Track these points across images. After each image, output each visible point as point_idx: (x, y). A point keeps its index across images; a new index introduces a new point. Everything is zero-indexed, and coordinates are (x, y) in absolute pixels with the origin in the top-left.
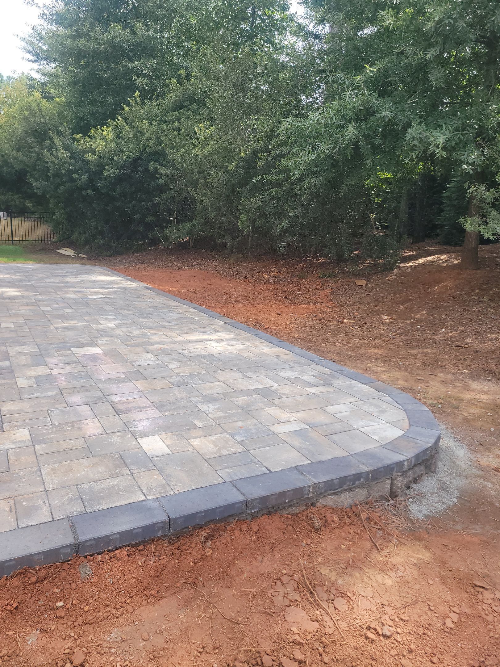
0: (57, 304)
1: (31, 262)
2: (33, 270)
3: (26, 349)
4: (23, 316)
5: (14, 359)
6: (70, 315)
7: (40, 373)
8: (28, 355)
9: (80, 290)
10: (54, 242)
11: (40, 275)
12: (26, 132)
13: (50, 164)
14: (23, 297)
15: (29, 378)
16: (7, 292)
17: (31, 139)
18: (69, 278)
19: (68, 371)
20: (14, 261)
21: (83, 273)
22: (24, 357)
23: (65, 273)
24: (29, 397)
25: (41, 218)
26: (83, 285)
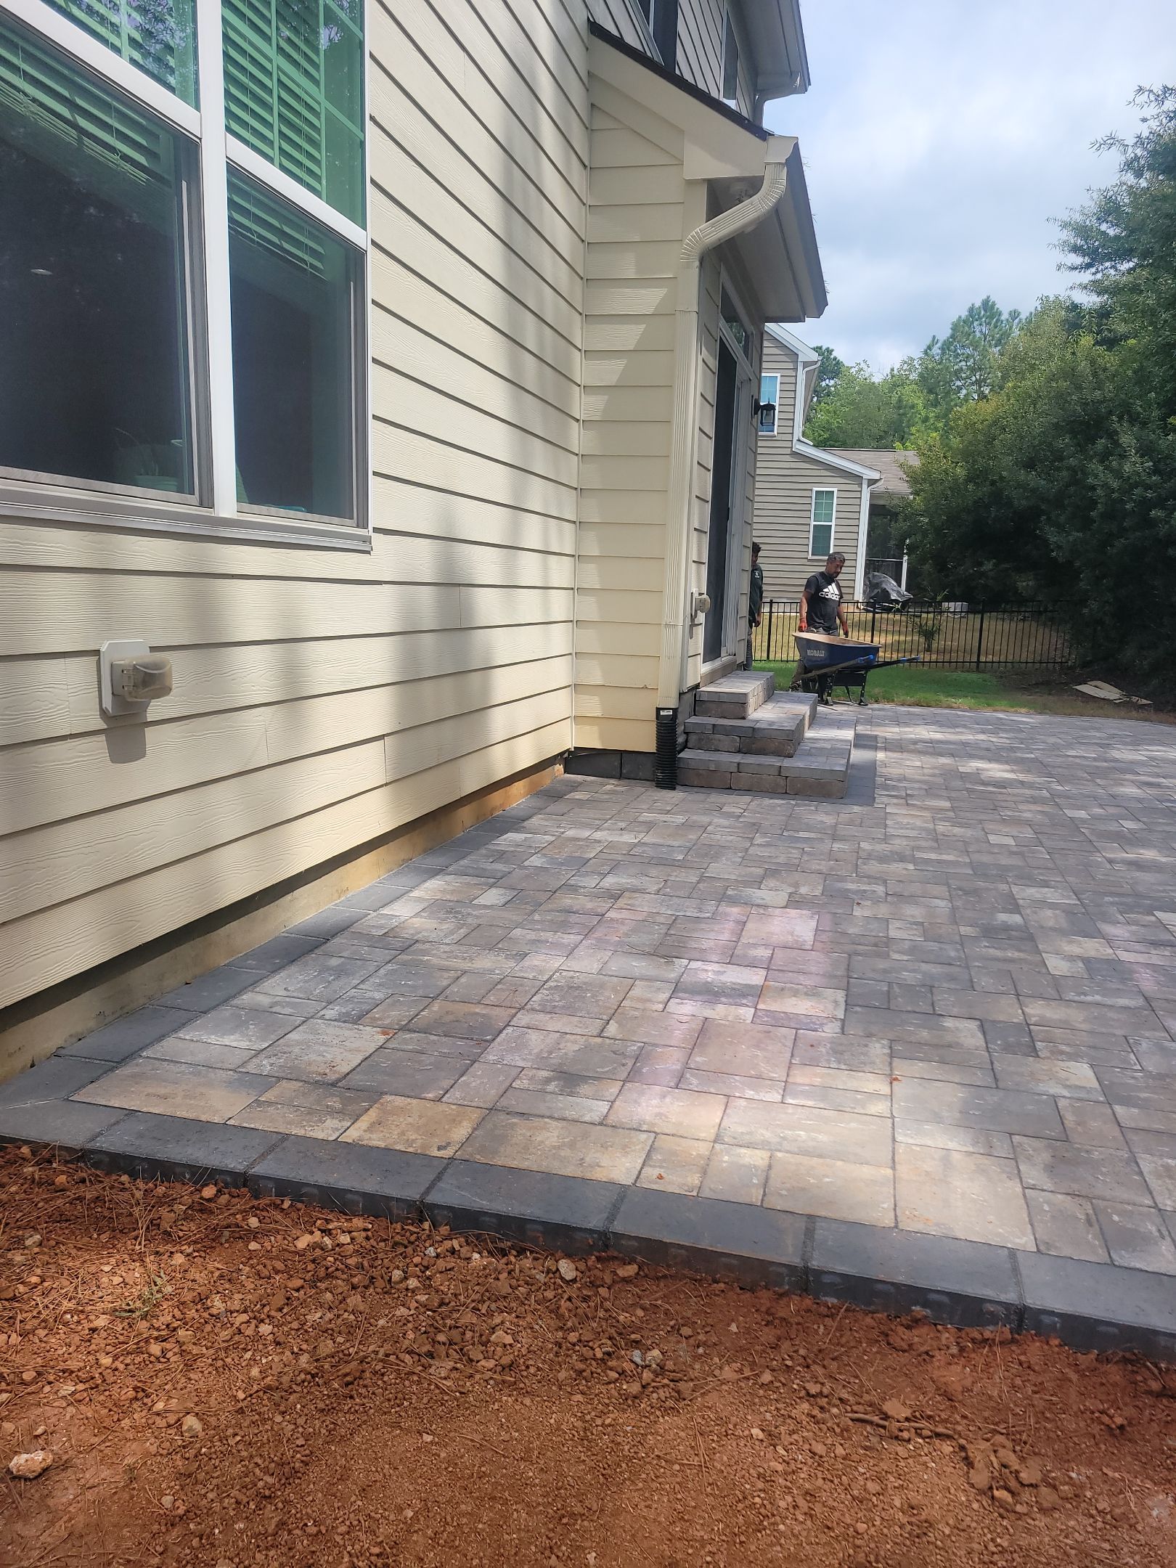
0: (1101, 806)
1: (1023, 710)
2: (1032, 728)
3: (1051, 895)
4: (1029, 823)
5: (1028, 911)
6: (1137, 835)
7: (1092, 954)
8: (1057, 909)
9: (1151, 779)
10: (1069, 668)
11: (1052, 740)
12: (1056, 426)
13: (1099, 491)
14: (1022, 783)
15: (1071, 958)
16: (988, 770)
17: (1064, 442)
18: (1119, 749)
19: (1155, 960)
20: (989, 705)
21: (1152, 742)
22: (1049, 913)
23: (1107, 739)
24: (1077, 998)
25: (1040, 613)
26: (1156, 770)
